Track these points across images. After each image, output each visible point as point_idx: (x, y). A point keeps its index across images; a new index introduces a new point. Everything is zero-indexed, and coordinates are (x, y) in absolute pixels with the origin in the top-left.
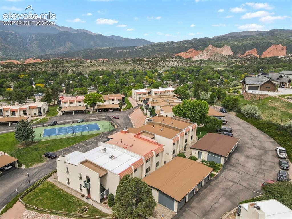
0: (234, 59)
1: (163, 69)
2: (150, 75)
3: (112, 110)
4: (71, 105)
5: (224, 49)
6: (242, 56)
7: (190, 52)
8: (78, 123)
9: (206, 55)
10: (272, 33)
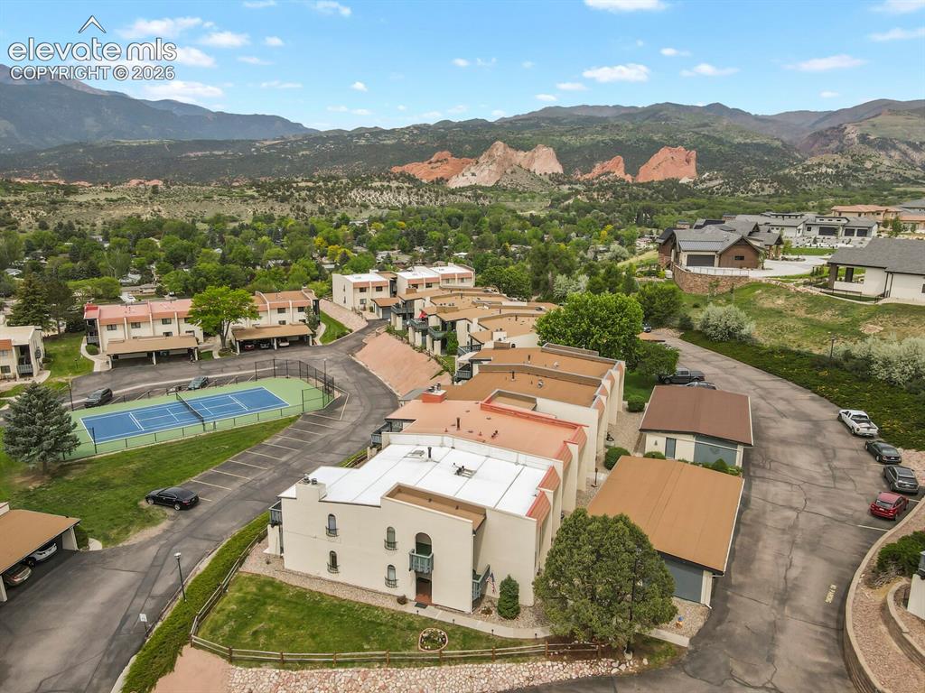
0: (567, 186)
1: (366, 215)
2: (329, 233)
3: (288, 344)
4: (136, 332)
5: (536, 155)
6: (587, 176)
7: (438, 161)
8: (190, 389)
9: (486, 173)
10: (656, 113)
